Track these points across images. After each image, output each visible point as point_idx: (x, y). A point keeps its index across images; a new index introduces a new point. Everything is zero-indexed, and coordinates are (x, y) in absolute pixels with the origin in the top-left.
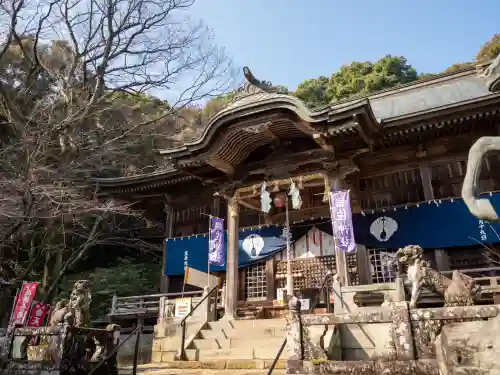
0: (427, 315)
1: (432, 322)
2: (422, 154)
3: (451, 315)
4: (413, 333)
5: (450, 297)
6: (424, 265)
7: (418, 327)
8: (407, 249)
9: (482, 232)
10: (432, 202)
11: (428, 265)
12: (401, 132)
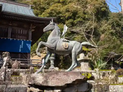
0: (10, 70)
1: (10, 72)
2: (11, 24)
3: (15, 71)
4: (5, 75)
5: (13, 66)
6: (9, 58)
7: (7, 73)
8: (6, 53)
9: (20, 49)
10: (10, 39)
11: (10, 58)
12: (7, 17)
